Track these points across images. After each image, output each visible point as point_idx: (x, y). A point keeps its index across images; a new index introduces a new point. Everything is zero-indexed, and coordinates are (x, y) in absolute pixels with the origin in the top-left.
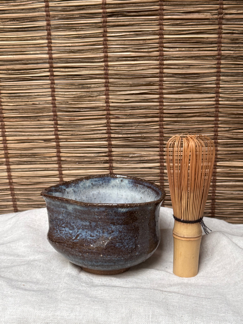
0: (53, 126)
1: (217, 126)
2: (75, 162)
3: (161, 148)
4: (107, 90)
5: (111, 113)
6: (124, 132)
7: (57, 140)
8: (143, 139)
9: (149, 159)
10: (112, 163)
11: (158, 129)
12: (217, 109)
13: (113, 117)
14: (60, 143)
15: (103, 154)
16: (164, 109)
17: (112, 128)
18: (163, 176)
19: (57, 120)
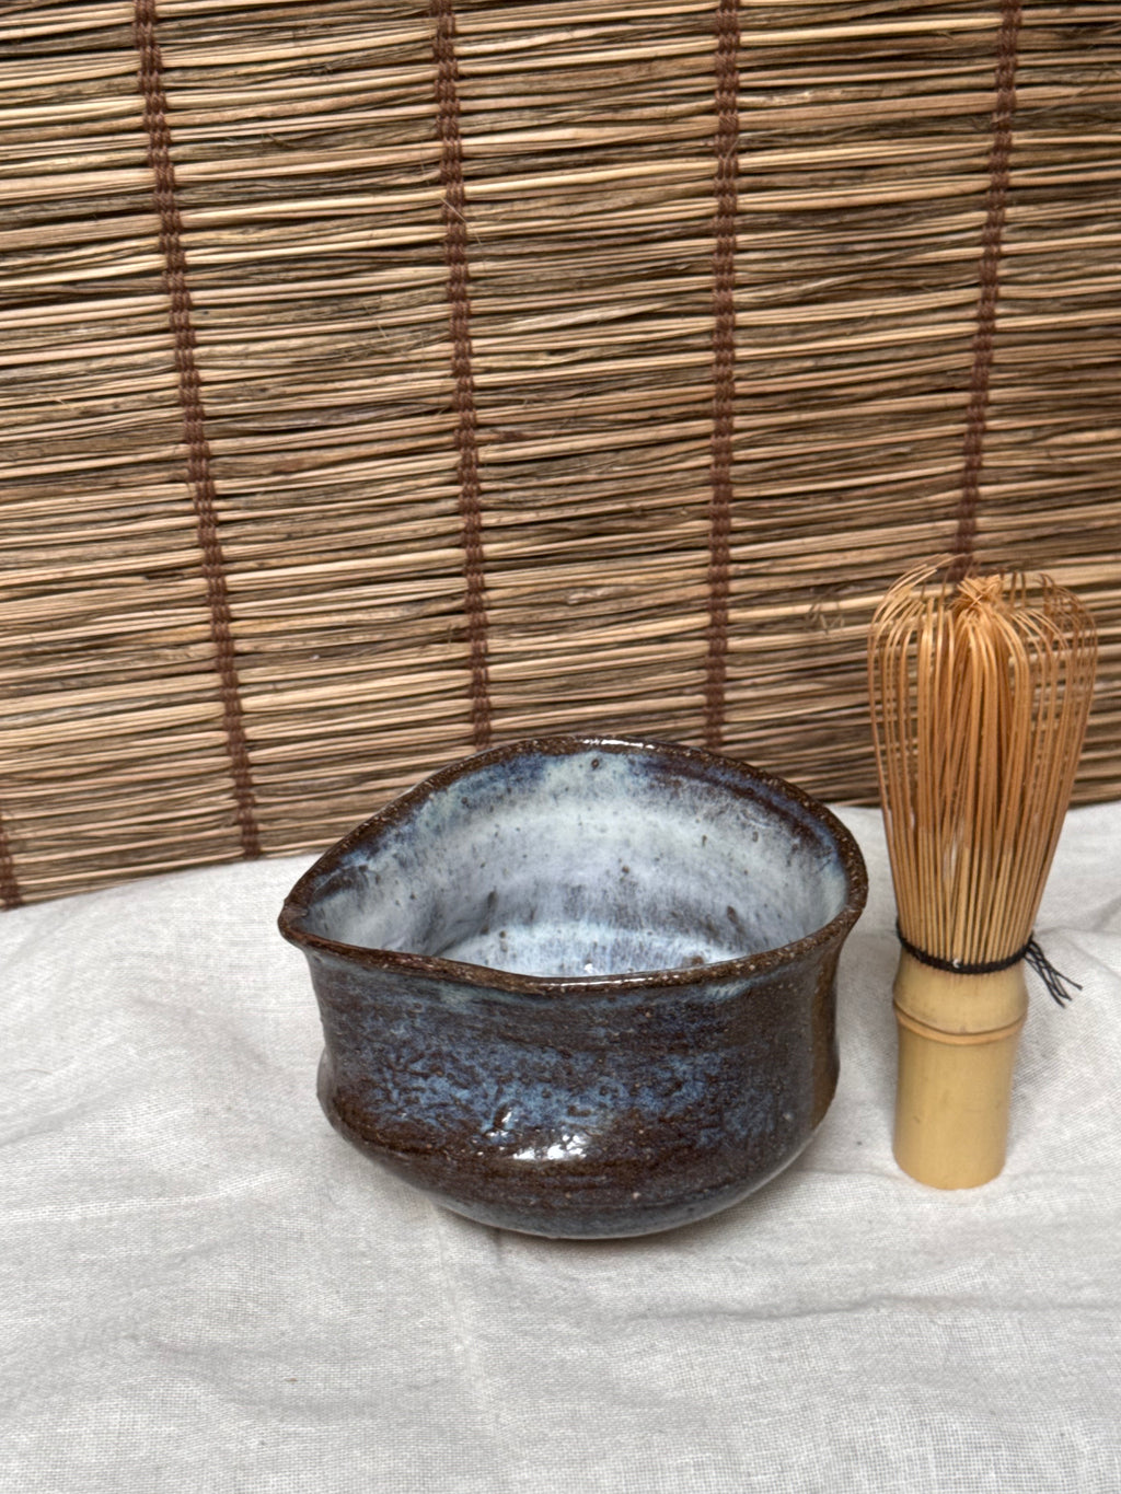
0: (189, 506)
1: (979, 426)
2: (305, 655)
3: (720, 551)
4: (458, 316)
5: (481, 421)
6: (548, 497)
7: (215, 564)
8: (638, 518)
9: (658, 602)
10: (482, 637)
11: (707, 467)
12: (986, 354)
13: (493, 436)
14: (230, 579)
16: (739, 379)
17: (485, 486)
18: (722, 665)
19: (209, 478)
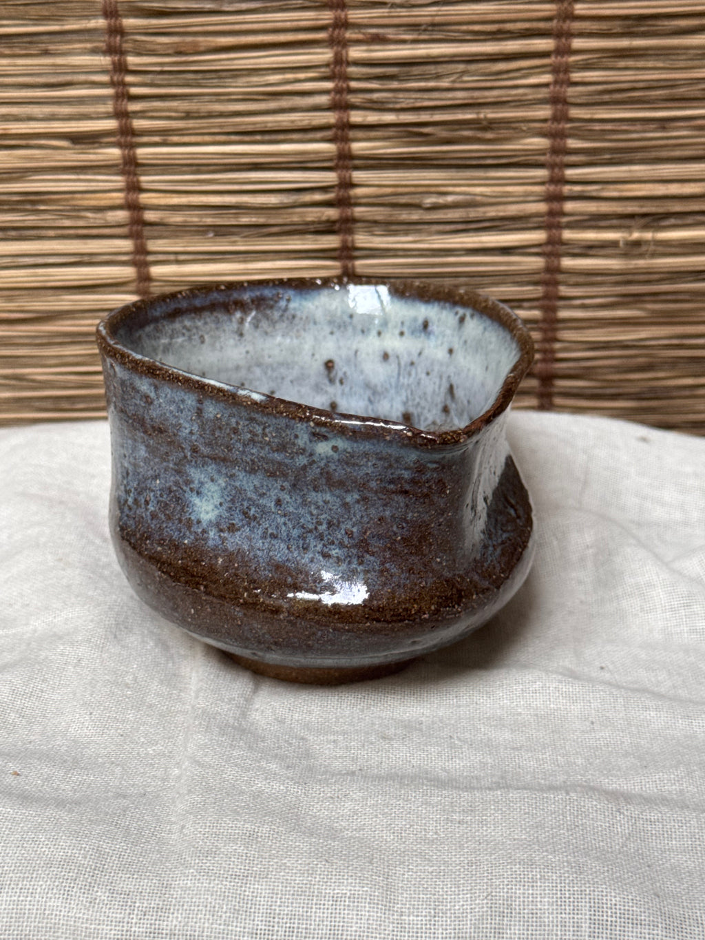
0: (105, 78)
2: (201, 231)
3: (556, 170)
5: (351, 21)
6: (405, 100)
7: (127, 136)
8: (485, 129)
9: (501, 214)
10: (350, 232)
11: (546, 85)
13: (360, 36)
14: (140, 151)
15: (318, 197)
17: (354, 84)
18: (557, 283)
19: (122, 53)
